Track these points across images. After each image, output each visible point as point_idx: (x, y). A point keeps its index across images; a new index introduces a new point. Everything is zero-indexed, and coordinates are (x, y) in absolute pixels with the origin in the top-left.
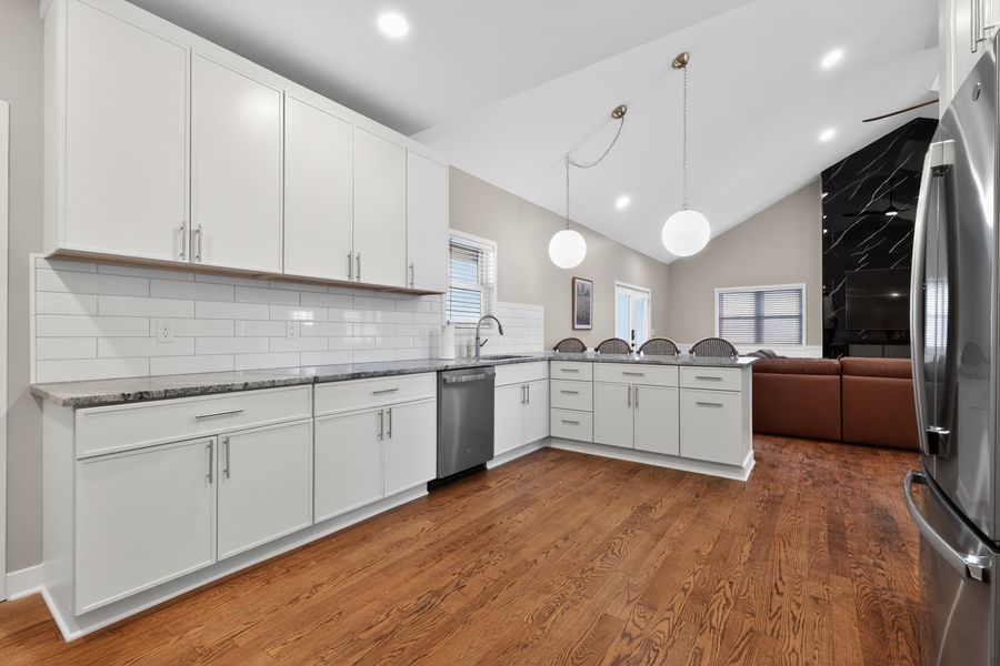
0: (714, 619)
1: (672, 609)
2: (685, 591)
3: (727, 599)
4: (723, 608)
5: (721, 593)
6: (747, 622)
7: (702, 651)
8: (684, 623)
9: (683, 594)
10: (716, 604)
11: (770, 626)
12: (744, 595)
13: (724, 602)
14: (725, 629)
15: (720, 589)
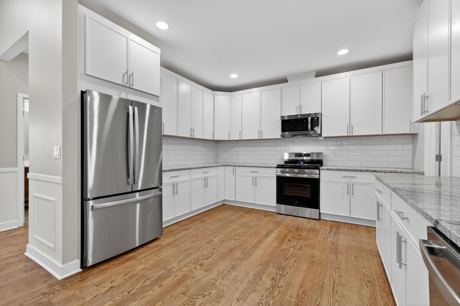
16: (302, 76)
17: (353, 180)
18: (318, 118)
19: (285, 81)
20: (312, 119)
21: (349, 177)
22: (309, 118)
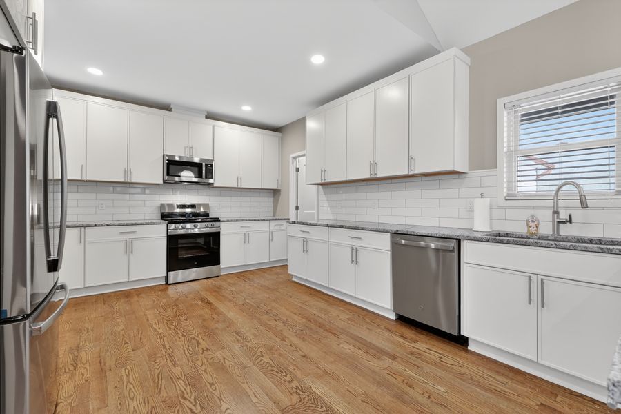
0: (182, 382)
1: (205, 371)
2: (211, 384)
3: (185, 399)
4: (183, 392)
5: (192, 400)
6: (165, 395)
7: (175, 366)
8: (193, 370)
9: (211, 381)
10: (189, 391)
11: (152, 403)
12: (178, 411)
13: (186, 396)
14: (173, 382)
15: (195, 401)
16: (190, 110)
17: (249, 230)
18: (212, 165)
19: (167, 108)
20: (207, 165)
21: (245, 227)
22: (204, 164)
